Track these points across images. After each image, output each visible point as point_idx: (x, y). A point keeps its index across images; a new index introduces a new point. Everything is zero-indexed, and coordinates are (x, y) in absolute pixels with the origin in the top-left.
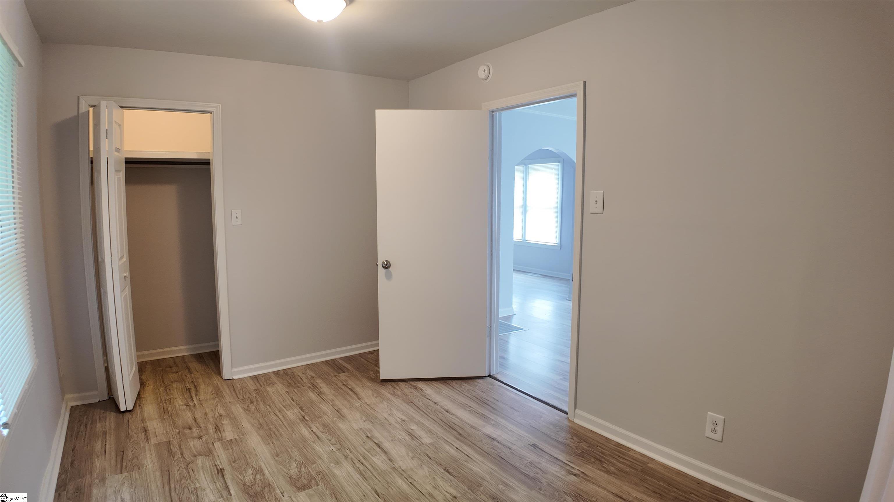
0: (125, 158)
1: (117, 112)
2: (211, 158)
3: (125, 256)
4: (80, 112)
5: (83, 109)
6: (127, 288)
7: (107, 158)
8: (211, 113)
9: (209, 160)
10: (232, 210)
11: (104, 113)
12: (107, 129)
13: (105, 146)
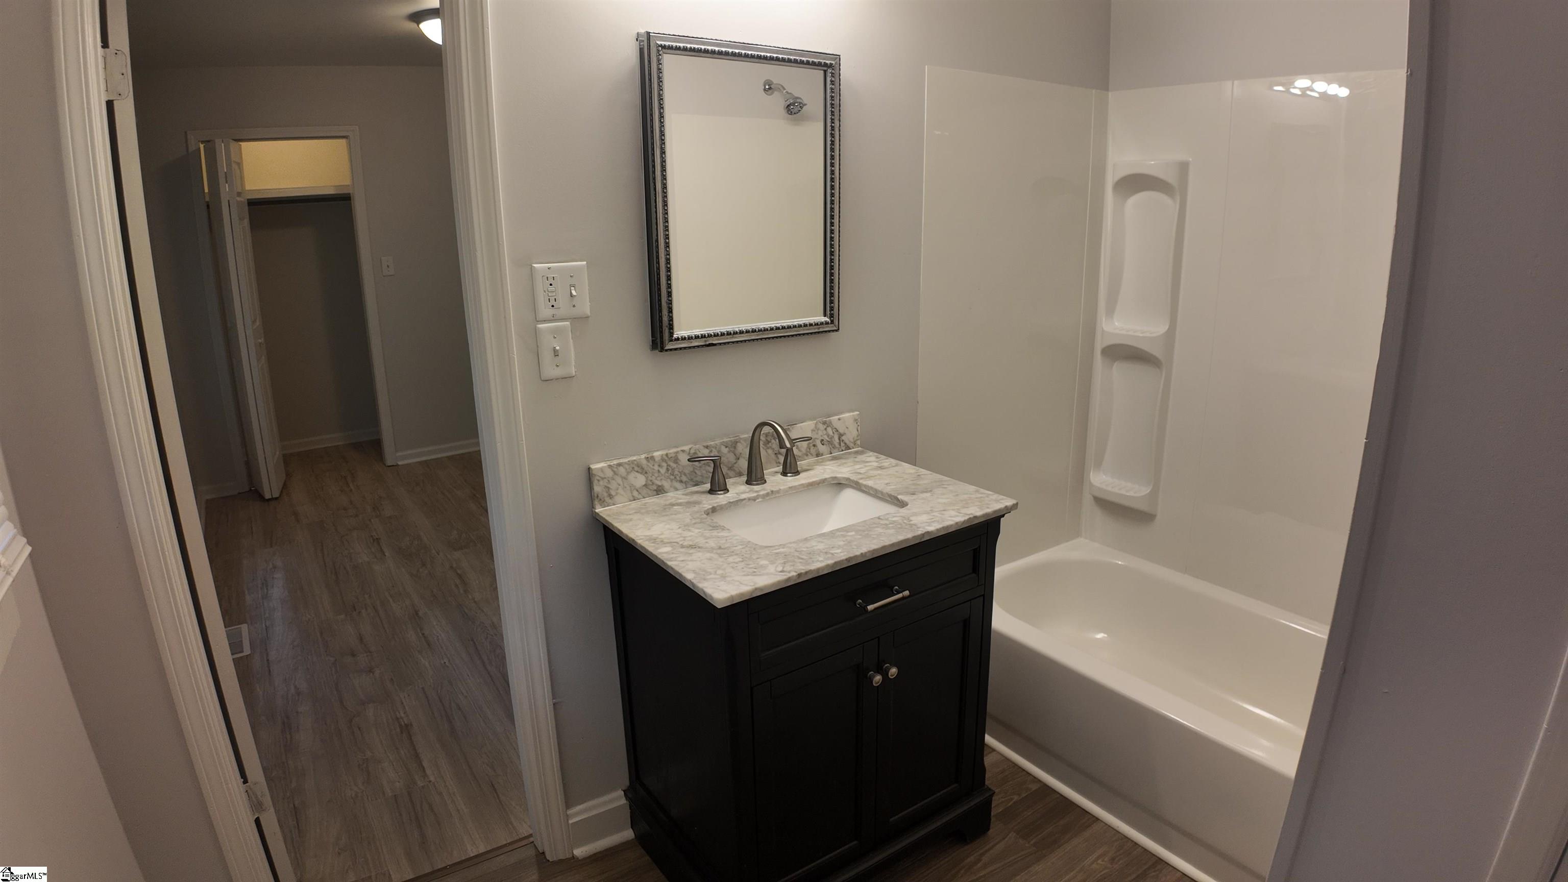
0: (248, 200)
1: (233, 145)
2: (351, 192)
3: (258, 321)
4: (190, 150)
5: (192, 148)
6: (263, 357)
7: (229, 201)
8: (347, 138)
9: (349, 194)
10: (382, 258)
11: (221, 147)
12: (226, 173)
13: (225, 189)
